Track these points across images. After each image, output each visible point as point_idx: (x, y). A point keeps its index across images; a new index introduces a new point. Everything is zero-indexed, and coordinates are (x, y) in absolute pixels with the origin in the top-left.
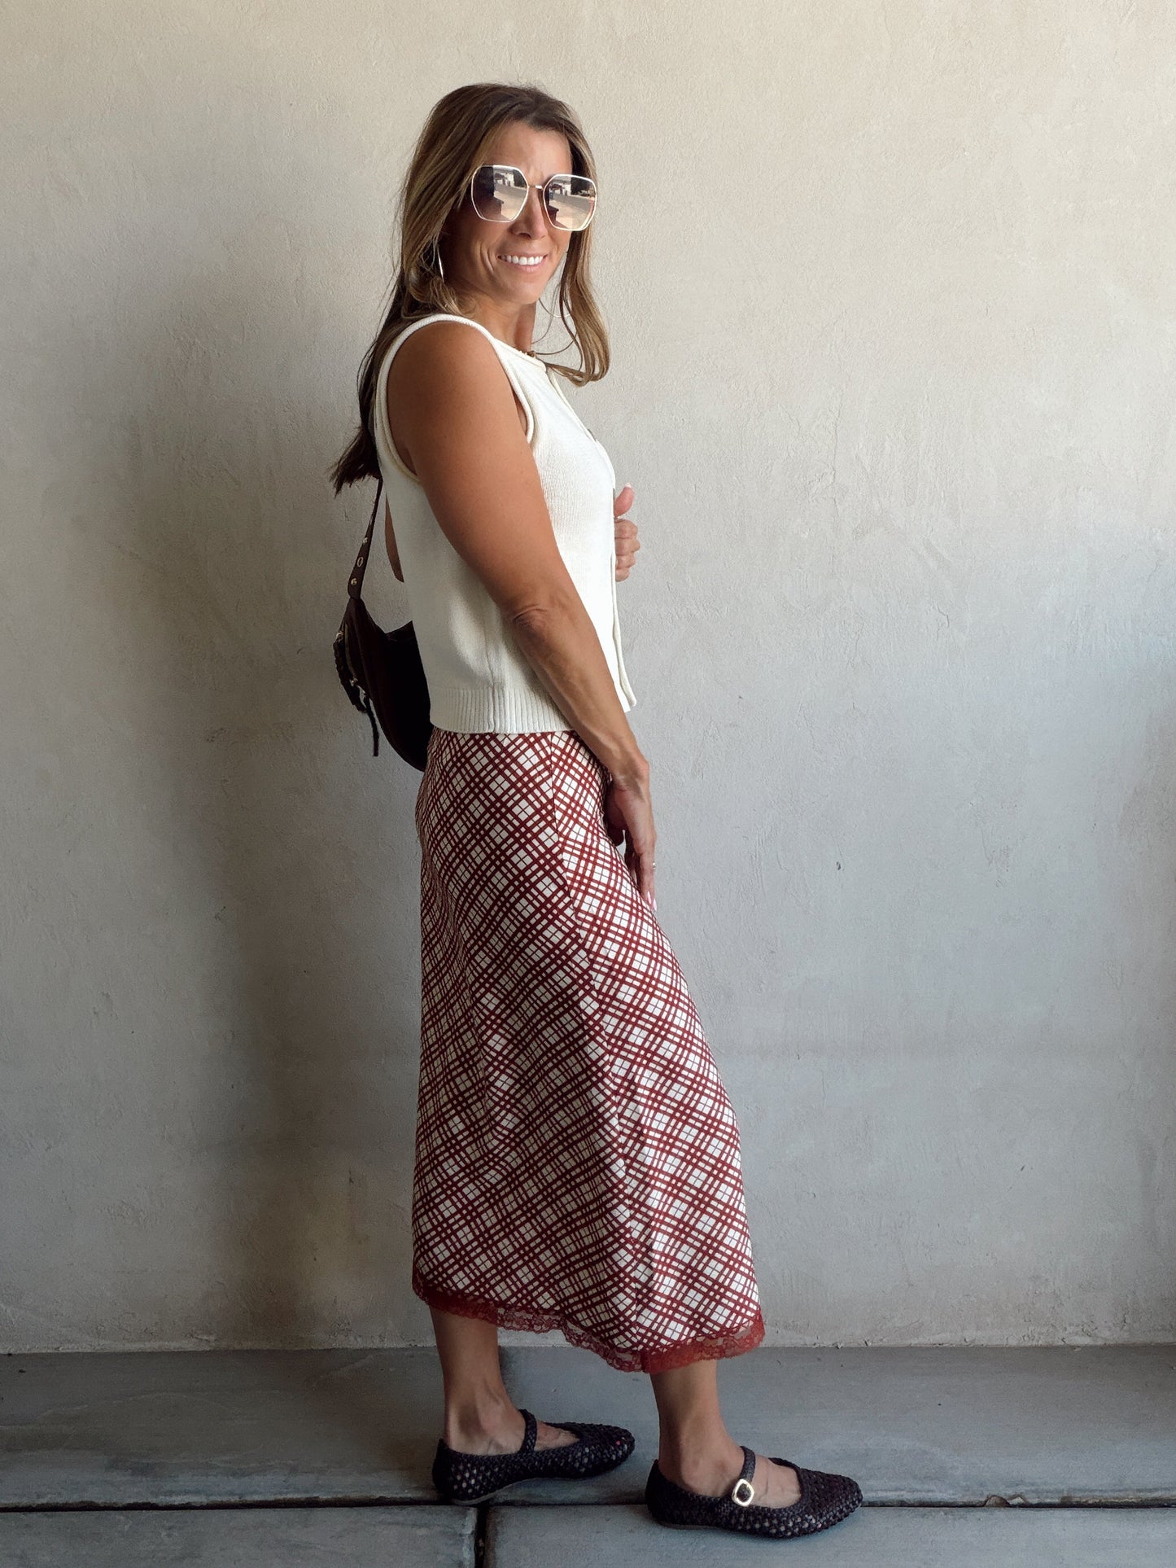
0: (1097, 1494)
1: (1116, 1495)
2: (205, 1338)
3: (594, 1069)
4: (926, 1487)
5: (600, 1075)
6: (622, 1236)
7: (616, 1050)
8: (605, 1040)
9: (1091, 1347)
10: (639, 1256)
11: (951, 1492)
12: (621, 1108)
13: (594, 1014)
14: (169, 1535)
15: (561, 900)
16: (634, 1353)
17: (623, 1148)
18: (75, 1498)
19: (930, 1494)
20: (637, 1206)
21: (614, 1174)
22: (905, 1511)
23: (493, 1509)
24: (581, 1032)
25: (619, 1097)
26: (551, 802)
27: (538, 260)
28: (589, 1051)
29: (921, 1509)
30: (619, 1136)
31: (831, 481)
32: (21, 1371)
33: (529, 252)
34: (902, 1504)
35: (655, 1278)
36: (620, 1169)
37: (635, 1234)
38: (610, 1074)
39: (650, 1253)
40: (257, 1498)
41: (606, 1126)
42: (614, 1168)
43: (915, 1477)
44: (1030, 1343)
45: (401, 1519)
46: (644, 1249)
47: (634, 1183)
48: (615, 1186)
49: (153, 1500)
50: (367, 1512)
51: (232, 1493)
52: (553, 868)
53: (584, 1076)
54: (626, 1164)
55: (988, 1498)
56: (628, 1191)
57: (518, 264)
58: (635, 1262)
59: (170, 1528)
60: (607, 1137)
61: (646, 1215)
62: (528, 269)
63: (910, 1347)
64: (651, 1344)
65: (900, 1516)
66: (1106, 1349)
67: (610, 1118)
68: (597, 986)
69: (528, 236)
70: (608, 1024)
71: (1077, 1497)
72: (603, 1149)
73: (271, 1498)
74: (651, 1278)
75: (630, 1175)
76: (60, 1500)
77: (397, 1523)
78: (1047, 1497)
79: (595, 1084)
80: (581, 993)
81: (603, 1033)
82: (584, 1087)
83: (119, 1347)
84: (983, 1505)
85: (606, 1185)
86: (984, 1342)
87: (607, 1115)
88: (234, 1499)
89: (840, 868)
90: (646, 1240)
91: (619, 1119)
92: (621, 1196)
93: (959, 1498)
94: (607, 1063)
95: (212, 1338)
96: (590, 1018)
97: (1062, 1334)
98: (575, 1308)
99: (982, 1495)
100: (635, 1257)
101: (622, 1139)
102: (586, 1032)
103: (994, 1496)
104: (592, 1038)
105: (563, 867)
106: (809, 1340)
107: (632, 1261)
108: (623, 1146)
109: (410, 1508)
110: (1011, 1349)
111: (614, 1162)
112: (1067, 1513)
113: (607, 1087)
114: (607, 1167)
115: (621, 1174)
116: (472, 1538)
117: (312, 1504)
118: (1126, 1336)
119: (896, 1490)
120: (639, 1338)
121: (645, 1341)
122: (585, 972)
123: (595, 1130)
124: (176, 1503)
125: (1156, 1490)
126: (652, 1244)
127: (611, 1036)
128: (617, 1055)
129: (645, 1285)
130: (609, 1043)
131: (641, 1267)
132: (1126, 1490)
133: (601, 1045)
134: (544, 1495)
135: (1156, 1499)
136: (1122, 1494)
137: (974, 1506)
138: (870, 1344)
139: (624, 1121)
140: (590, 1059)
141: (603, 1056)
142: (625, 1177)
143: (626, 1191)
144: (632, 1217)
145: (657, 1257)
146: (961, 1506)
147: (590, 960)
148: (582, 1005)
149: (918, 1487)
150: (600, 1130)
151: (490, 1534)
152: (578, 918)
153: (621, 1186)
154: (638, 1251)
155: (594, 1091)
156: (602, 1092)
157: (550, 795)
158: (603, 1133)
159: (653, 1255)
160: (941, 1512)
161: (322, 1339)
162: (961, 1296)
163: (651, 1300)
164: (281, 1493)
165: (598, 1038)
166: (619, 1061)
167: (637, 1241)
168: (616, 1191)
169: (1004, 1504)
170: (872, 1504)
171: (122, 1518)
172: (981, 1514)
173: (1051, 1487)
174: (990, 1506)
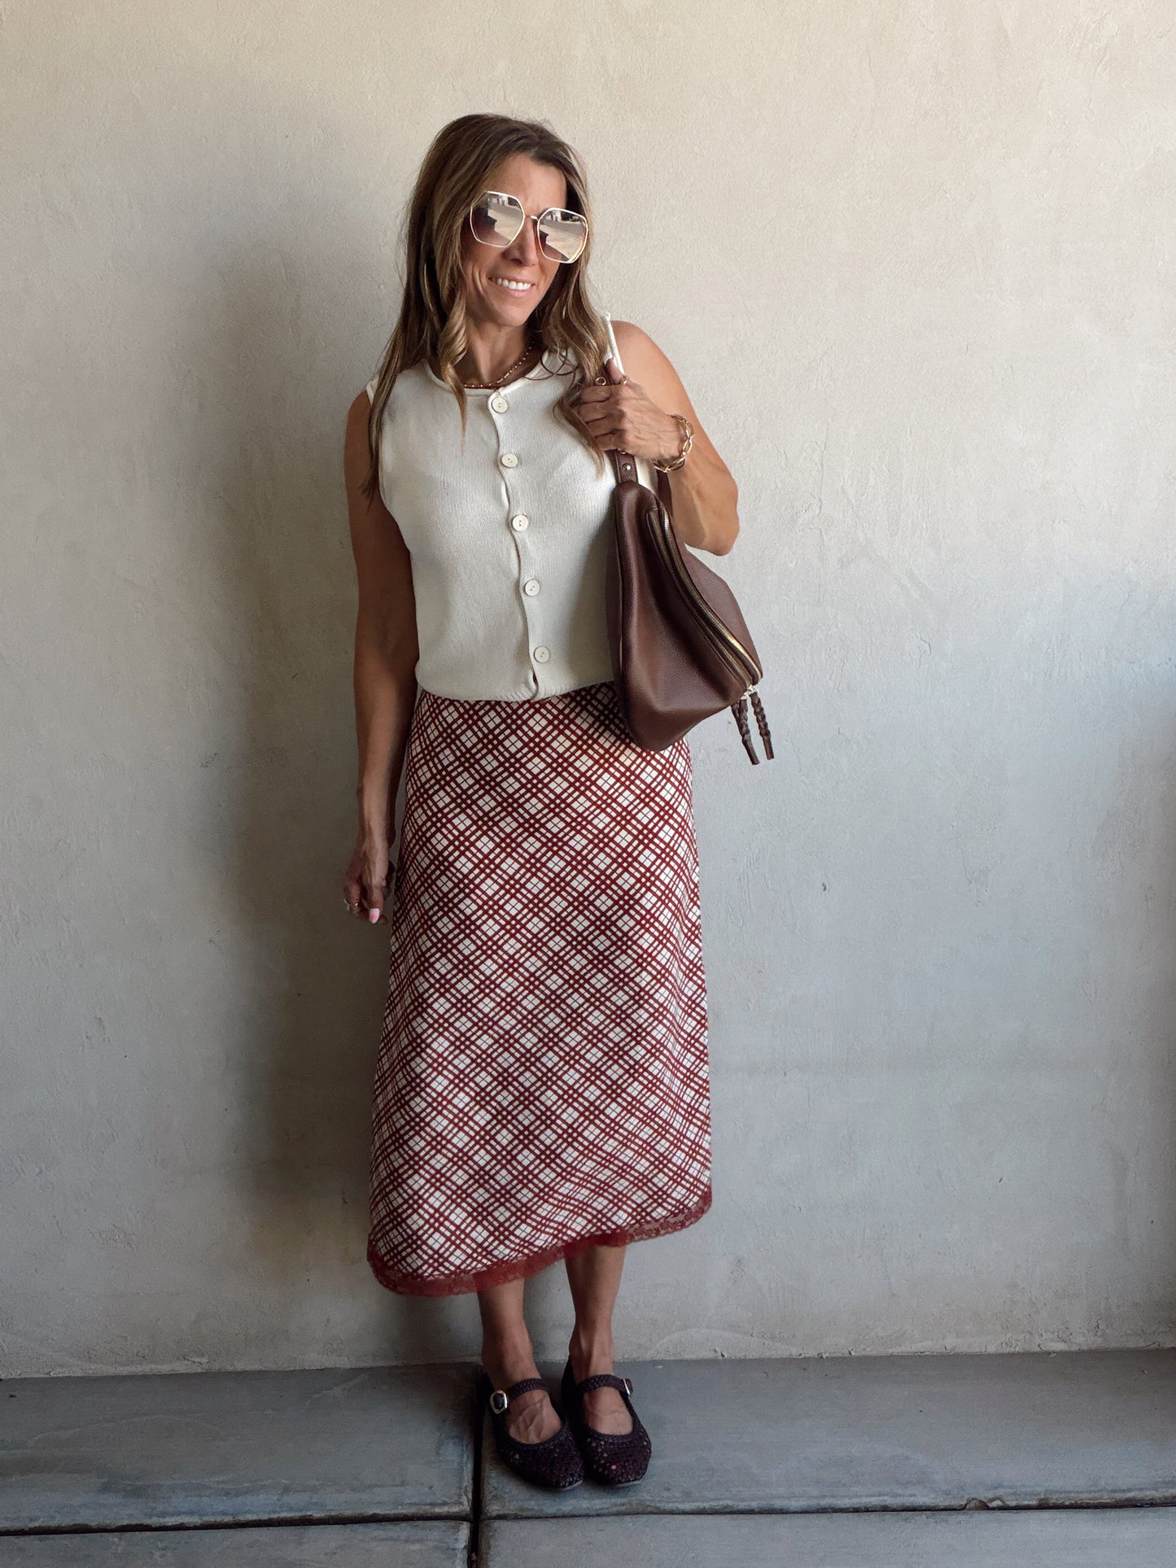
0: (1073, 1495)
1: (1090, 1496)
2: (198, 1360)
4: (909, 1492)
9: (1066, 1352)
11: (933, 1496)
14: (162, 1556)
18: (68, 1521)
19: (912, 1499)
22: (888, 1516)
23: (486, 1522)
27: (527, 286)
29: (904, 1513)
31: (818, 512)
32: (11, 1396)
33: (519, 278)
34: (885, 1509)
40: (251, 1517)
43: (898, 1483)
44: (1006, 1350)
45: (394, 1535)
49: (146, 1521)
50: (360, 1529)
51: (224, 1513)
55: (969, 1501)
57: (508, 288)
59: (163, 1549)
62: (516, 294)
63: (892, 1356)
65: (884, 1520)
66: (1080, 1355)
69: (520, 262)
71: (1054, 1499)
73: (265, 1517)
76: (53, 1523)
77: (391, 1539)
78: (1025, 1500)
83: (110, 1370)
84: (962, 1508)
86: (963, 1349)
88: (228, 1519)
89: (825, 889)
93: (942, 1503)
95: (204, 1360)
97: (1038, 1341)
99: (962, 1497)
103: (973, 1499)
106: (795, 1351)
109: (403, 1525)
110: (990, 1356)
112: (1046, 1515)
116: (465, 1552)
117: (306, 1522)
118: (1099, 1341)
119: (880, 1495)
124: (169, 1524)
125: (1130, 1490)
132: (1101, 1491)
134: (536, 1508)
135: (1127, 1500)
136: (1096, 1495)
137: (955, 1510)
138: (853, 1354)
146: (942, 1510)
149: (901, 1492)
151: (483, 1547)
160: (923, 1516)
161: (315, 1359)
162: (942, 1305)
164: (275, 1512)
169: (984, 1507)
170: (856, 1510)
171: (116, 1540)
172: (961, 1517)
173: (1029, 1490)
174: (970, 1509)
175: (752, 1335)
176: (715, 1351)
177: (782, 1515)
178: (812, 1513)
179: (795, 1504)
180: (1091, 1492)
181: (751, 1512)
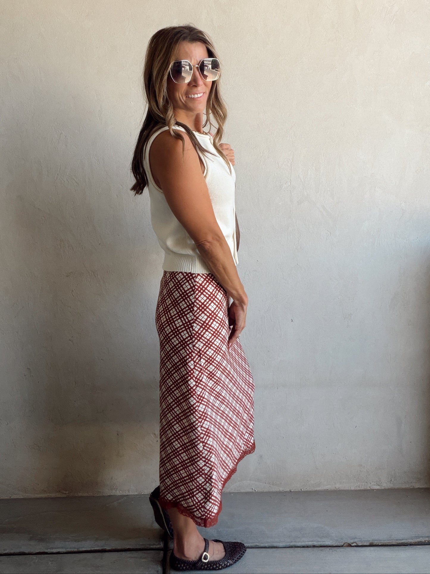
0: (382, 541)
1: (388, 542)
2: (65, 492)
3: (192, 408)
4: (322, 540)
5: (194, 410)
6: (201, 472)
7: (200, 401)
8: (196, 397)
9: (380, 490)
10: (207, 480)
11: (331, 542)
12: (202, 423)
13: (193, 387)
14: (52, 563)
15: (189, 341)
16: (202, 519)
17: (202, 439)
18: (17, 551)
19: (324, 543)
20: (207, 461)
21: (198, 449)
22: (315, 549)
24: (188, 393)
25: (201, 419)
26: (193, 303)
27: (201, 94)
28: (190, 401)
29: (321, 548)
30: (201, 434)
31: (289, 184)
33: (197, 92)
34: (314, 546)
35: (212, 490)
36: (201, 447)
37: (206, 472)
38: (198, 411)
39: (211, 480)
40: (84, 549)
41: (196, 430)
42: (198, 446)
43: (319, 537)
44: (359, 489)
45: (136, 556)
46: (209, 478)
47: (206, 452)
48: (199, 453)
49: (46, 551)
50: (124, 554)
51: (75, 548)
52: (189, 328)
53: (188, 410)
54: (203, 445)
55: (344, 544)
56: (204, 455)
58: (205, 482)
59: (52, 561)
60: (196, 435)
61: (210, 464)
63: (316, 491)
64: (209, 516)
65: (313, 550)
66: (385, 490)
67: (197, 427)
68: (196, 376)
69: (195, 86)
70: (198, 391)
71: (375, 543)
72: (194, 439)
73: (89, 549)
74: (211, 489)
75: (205, 449)
76: (12, 552)
78: (364, 543)
79: (192, 414)
80: (189, 378)
81: (196, 394)
82: (188, 414)
83: (33, 496)
84: (342, 546)
85: (195, 453)
86: (342, 488)
87: (196, 426)
88: (75, 550)
89: (292, 321)
90: (210, 474)
91: (201, 428)
92: (201, 457)
93: (335, 544)
94: (197, 406)
95: (67, 492)
96: (192, 388)
97: (369, 485)
98: (181, 500)
99: (342, 542)
100: (205, 480)
101: (202, 436)
102: (190, 394)
103: (346, 543)
104: (192, 396)
105: (192, 328)
106: (281, 489)
107: (204, 482)
108: (202, 438)
109: (139, 552)
110: (352, 491)
111: (198, 444)
112: (372, 549)
113: (197, 415)
114: (196, 446)
115: (201, 449)
116: (162, 562)
117: (104, 551)
118: (392, 485)
119: (312, 541)
120: (204, 513)
121: (206, 514)
122: (192, 370)
123: (192, 431)
124: (55, 552)
125: (403, 540)
126: (212, 476)
127: (199, 395)
128: (201, 403)
129: (209, 492)
130: (198, 398)
131: (208, 484)
132: (392, 540)
133: (195, 399)
135: (403, 543)
136: (390, 541)
137: (339, 547)
138: (302, 490)
139: (203, 429)
140: (191, 404)
141: (196, 403)
142: (202, 450)
143: (203, 455)
144: (205, 465)
145: (214, 481)
146: (335, 547)
147: (194, 365)
148: (189, 382)
149: (320, 540)
150: (194, 432)
152: (193, 349)
153: (201, 453)
154: (207, 478)
155: (192, 416)
156: (195, 417)
157: (193, 301)
158: (195, 433)
159: (212, 480)
160: (328, 549)
161: (107, 492)
162: (334, 472)
163: (210, 498)
164: (93, 547)
165: (194, 396)
166: (201, 405)
167: (206, 474)
168: (199, 455)
169: (350, 545)
170: (303, 547)
171: (35, 558)
172: (341, 549)
173: (366, 539)
174: (345, 546)
175: (265, 483)
176: (252, 489)
177: (276, 549)
178: (288, 548)
179: (281, 545)
180: (388, 540)
181: (265, 547)
